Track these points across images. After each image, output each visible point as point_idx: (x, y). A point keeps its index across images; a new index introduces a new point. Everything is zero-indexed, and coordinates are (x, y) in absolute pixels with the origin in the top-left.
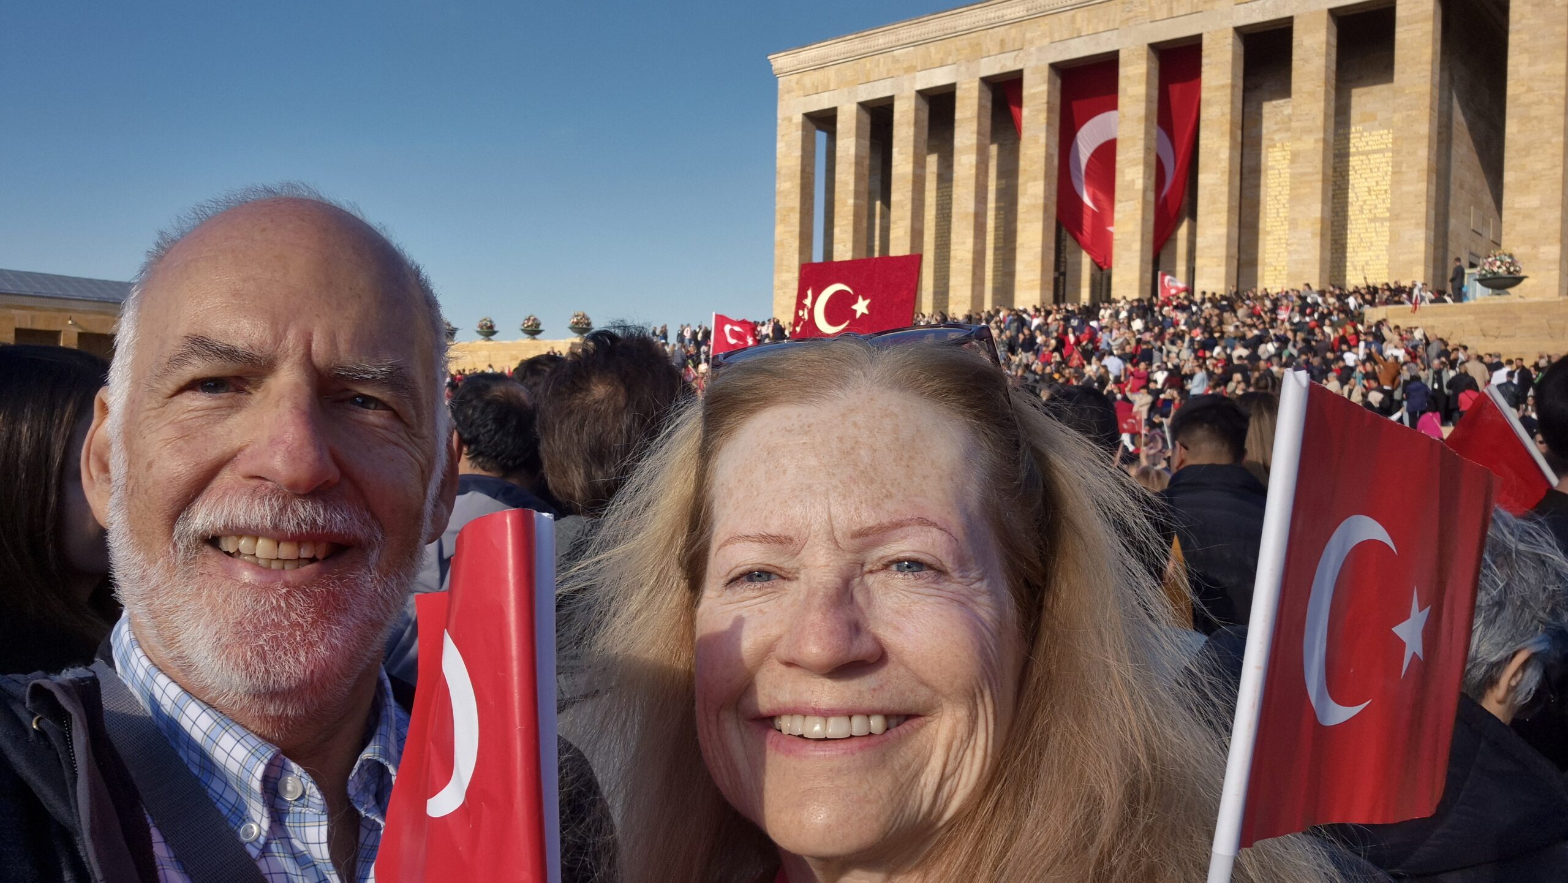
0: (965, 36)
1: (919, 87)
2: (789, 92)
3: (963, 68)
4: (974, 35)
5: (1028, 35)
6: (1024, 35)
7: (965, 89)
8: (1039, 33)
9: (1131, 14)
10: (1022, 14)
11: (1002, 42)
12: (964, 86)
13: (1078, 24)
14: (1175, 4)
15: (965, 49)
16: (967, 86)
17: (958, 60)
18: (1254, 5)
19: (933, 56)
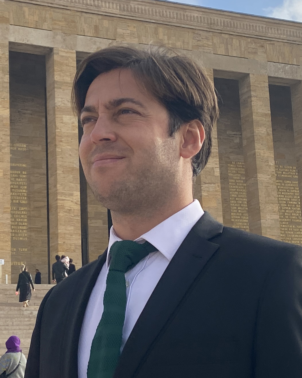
0: (61, 11)
1: (12, 40)
3: (59, 37)
4: (69, 12)
5: (120, 31)
6: (116, 29)
7: (62, 56)
8: (129, 32)
9: (200, 43)
10: (114, 11)
11: (96, 28)
12: (61, 54)
13: (161, 36)
14: (229, 46)
15: (60, 21)
16: (64, 54)
17: (54, 29)
18: (280, 66)
19: (27, 17)
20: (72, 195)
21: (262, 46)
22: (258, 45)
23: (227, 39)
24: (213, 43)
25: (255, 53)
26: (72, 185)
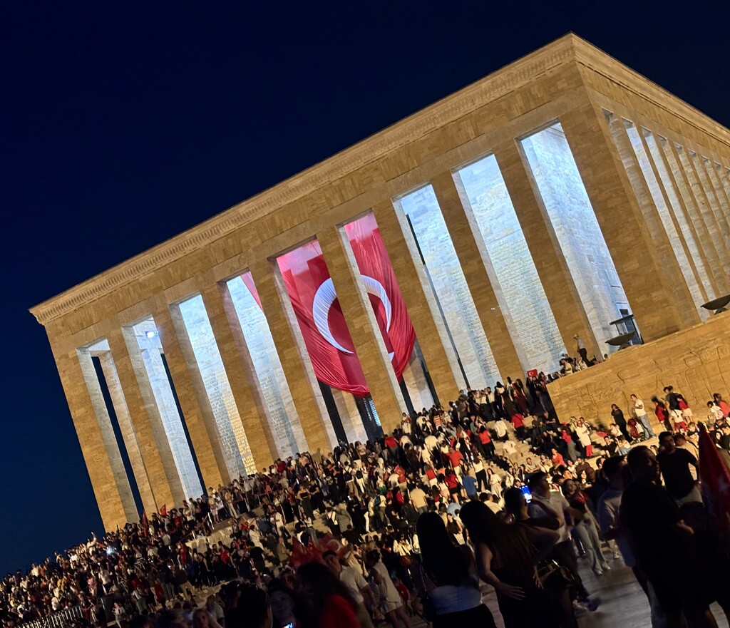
0: (194, 254)
1: (170, 302)
2: (58, 333)
3: (200, 279)
5: (243, 241)
6: (240, 242)
7: (208, 294)
8: (251, 237)
9: (315, 207)
11: (224, 251)
12: (207, 292)
13: (278, 223)
14: (343, 192)
15: (197, 263)
16: (209, 291)
17: (194, 273)
18: (399, 179)
19: (173, 275)
20: (251, 412)
21: (376, 169)
22: (371, 170)
23: (338, 186)
24: (326, 199)
25: (372, 181)
26: (248, 403)
